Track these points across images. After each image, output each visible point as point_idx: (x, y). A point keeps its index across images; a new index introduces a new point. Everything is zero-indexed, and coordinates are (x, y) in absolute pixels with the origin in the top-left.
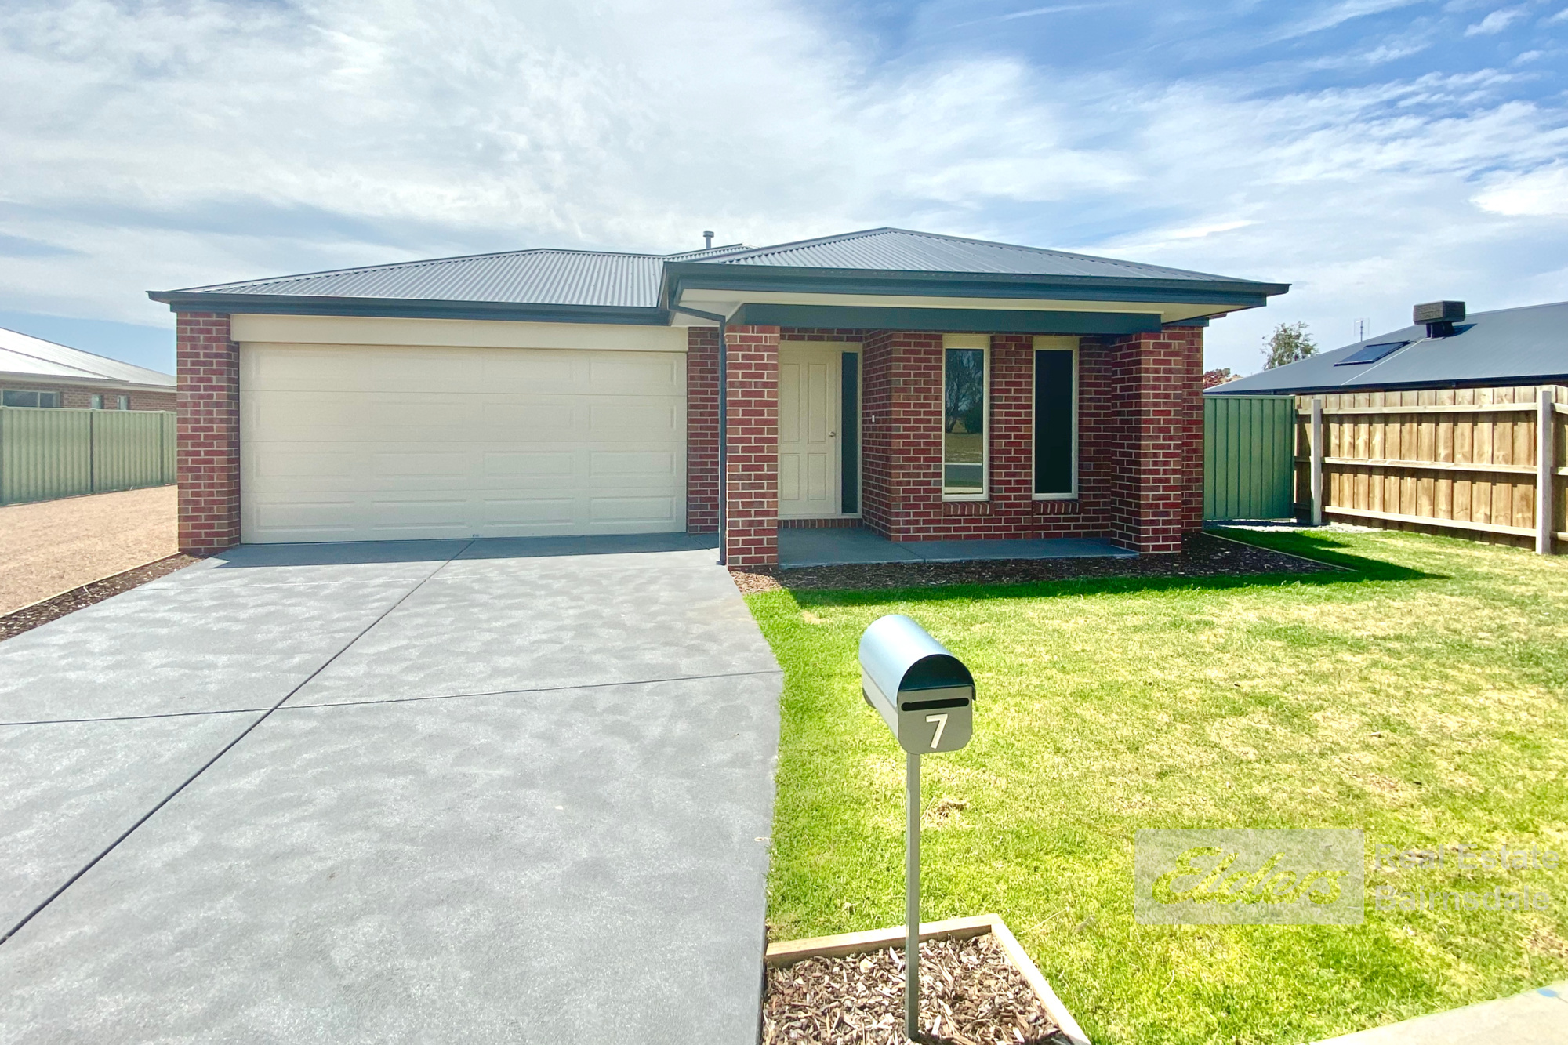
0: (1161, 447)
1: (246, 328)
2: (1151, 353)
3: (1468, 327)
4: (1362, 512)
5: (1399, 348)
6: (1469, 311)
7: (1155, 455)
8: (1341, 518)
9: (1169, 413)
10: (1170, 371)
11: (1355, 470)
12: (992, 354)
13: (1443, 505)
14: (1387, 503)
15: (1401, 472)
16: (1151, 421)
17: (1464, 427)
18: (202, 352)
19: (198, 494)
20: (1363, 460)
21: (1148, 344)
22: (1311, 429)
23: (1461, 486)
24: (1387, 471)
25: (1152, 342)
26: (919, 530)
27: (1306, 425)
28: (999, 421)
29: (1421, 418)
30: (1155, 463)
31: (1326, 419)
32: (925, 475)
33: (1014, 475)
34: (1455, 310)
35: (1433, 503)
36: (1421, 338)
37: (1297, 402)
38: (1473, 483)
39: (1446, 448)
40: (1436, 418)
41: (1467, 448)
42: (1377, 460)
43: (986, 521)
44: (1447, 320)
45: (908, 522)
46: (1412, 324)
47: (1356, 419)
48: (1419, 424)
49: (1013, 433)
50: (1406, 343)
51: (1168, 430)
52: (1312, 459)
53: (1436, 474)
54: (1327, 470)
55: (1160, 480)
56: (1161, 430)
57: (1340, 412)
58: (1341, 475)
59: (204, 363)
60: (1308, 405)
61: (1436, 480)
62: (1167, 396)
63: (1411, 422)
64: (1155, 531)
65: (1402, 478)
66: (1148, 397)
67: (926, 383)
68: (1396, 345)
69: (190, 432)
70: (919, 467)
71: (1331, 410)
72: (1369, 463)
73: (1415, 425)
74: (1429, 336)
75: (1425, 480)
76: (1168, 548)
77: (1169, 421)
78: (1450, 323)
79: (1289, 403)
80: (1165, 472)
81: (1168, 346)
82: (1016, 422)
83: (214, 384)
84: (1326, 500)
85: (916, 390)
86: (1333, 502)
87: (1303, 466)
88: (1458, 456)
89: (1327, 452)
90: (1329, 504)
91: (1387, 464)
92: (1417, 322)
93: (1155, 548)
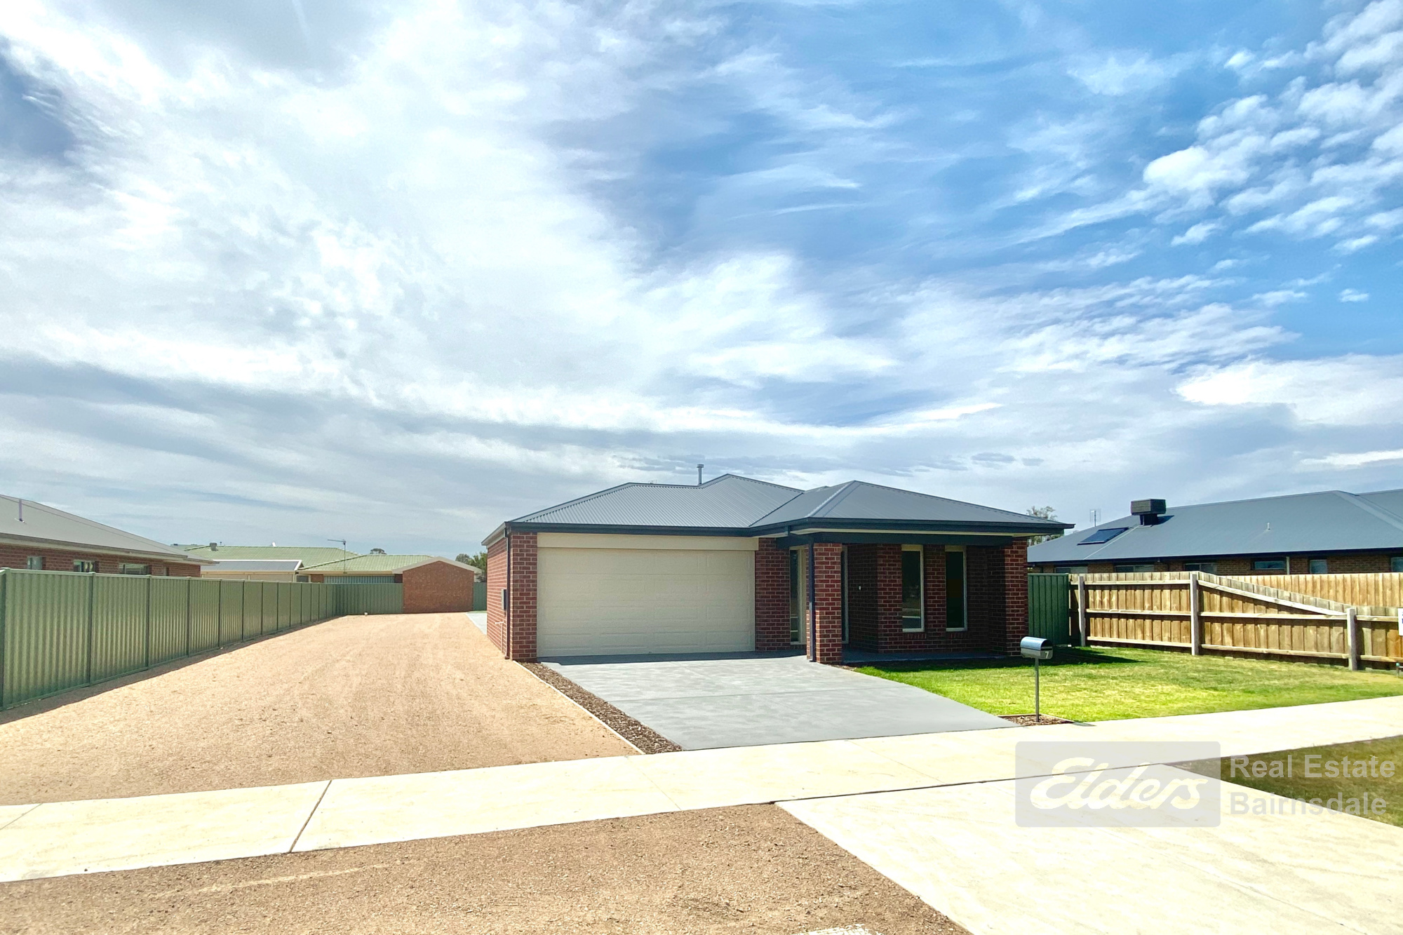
0: (1015, 603)
1: (544, 540)
2: (1009, 556)
3: (1169, 517)
4: (1107, 639)
5: (1122, 532)
6: (1168, 506)
7: (1012, 607)
8: (1096, 643)
11: (1103, 616)
12: (924, 554)
13: (1148, 633)
14: (1120, 634)
15: (1127, 617)
16: (1010, 590)
17: (1157, 592)
18: (525, 553)
19: (522, 629)
20: (1107, 610)
21: (1008, 551)
22: (1078, 593)
23: (1156, 622)
24: (1119, 616)
25: (1008, 547)
27: (1075, 591)
28: (929, 590)
29: (1135, 587)
30: (1013, 611)
31: (1086, 588)
32: (894, 618)
33: (936, 618)
34: (1159, 505)
35: (1143, 632)
36: (1136, 525)
37: (1070, 577)
38: (1162, 621)
39: (1149, 602)
40: (1143, 587)
41: (1159, 603)
42: (1114, 610)
43: (925, 643)
44: (1154, 512)
45: (887, 643)
46: (1131, 514)
47: (1102, 588)
48: (1135, 590)
49: (936, 596)
50: (1126, 529)
51: (1018, 594)
52: (1079, 610)
53: (1144, 617)
54: (1088, 616)
55: (1015, 620)
56: (1014, 594)
57: (1094, 584)
58: (1095, 619)
59: (526, 559)
60: (1076, 578)
61: (1144, 620)
62: (1017, 577)
63: (1131, 589)
64: (1013, 645)
65: (1127, 620)
66: (1008, 577)
67: (894, 569)
68: (1120, 530)
69: (519, 596)
70: (891, 614)
71: (1089, 582)
72: (1110, 612)
73: (1133, 591)
74: (1142, 524)
75: (1139, 620)
77: (1018, 590)
78: (1156, 515)
79: (1065, 578)
80: (1017, 615)
81: (1017, 552)
82: (938, 590)
83: (531, 570)
84: (1088, 634)
85: (890, 573)
86: (1091, 634)
87: (1074, 613)
88: (1155, 607)
89: (1087, 606)
90: (1089, 636)
91: (1119, 612)
92: (1133, 514)
93: (1013, 653)
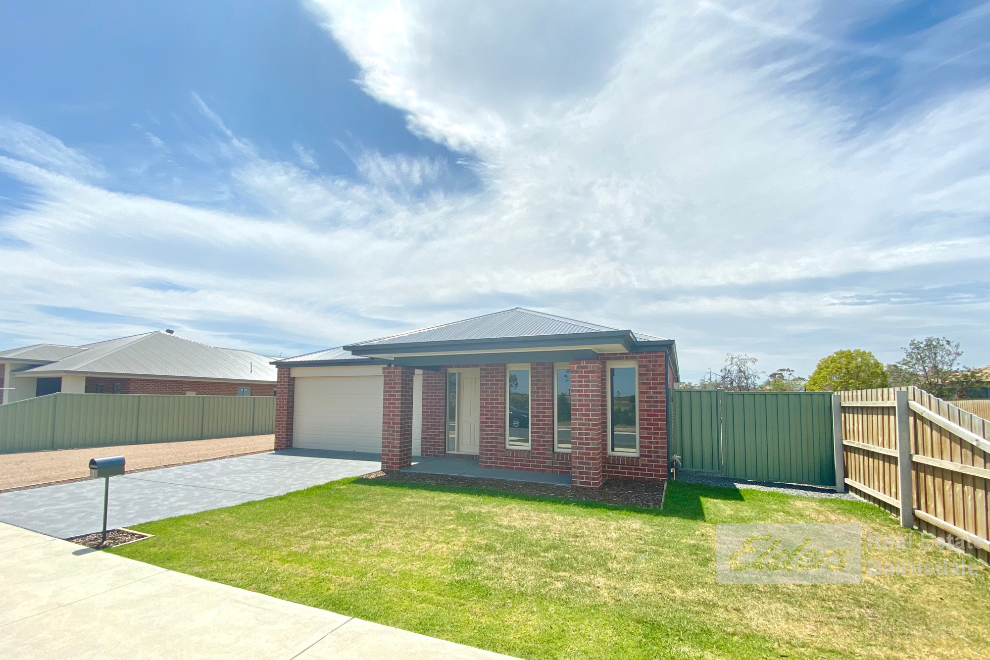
0: (584, 424)
2: (576, 372)
4: (857, 484)
7: (580, 429)
9: (588, 405)
10: (589, 381)
12: (533, 373)
14: (865, 479)
15: (869, 454)
21: (574, 367)
23: (886, 466)
24: (863, 452)
25: (576, 366)
26: (493, 463)
30: (580, 434)
31: (844, 410)
33: (542, 437)
42: (860, 443)
43: (527, 461)
45: (487, 458)
47: (853, 411)
49: (541, 415)
51: (588, 415)
54: (846, 450)
55: (583, 444)
56: (583, 415)
57: (848, 405)
62: (587, 396)
64: (580, 472)
65: (869, 458)
66: (575, 396)
67: (496, 388)
70: (493, 431)
76: (589, 484)
80: (586, 439)
81: (586, 367)
85: (492, 392)
86: (849, 476)
89: (846, 436)
90: (847, 477)
93: (581, 483)
